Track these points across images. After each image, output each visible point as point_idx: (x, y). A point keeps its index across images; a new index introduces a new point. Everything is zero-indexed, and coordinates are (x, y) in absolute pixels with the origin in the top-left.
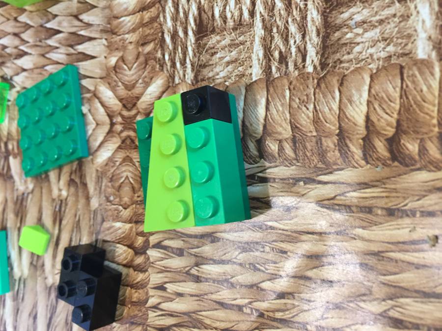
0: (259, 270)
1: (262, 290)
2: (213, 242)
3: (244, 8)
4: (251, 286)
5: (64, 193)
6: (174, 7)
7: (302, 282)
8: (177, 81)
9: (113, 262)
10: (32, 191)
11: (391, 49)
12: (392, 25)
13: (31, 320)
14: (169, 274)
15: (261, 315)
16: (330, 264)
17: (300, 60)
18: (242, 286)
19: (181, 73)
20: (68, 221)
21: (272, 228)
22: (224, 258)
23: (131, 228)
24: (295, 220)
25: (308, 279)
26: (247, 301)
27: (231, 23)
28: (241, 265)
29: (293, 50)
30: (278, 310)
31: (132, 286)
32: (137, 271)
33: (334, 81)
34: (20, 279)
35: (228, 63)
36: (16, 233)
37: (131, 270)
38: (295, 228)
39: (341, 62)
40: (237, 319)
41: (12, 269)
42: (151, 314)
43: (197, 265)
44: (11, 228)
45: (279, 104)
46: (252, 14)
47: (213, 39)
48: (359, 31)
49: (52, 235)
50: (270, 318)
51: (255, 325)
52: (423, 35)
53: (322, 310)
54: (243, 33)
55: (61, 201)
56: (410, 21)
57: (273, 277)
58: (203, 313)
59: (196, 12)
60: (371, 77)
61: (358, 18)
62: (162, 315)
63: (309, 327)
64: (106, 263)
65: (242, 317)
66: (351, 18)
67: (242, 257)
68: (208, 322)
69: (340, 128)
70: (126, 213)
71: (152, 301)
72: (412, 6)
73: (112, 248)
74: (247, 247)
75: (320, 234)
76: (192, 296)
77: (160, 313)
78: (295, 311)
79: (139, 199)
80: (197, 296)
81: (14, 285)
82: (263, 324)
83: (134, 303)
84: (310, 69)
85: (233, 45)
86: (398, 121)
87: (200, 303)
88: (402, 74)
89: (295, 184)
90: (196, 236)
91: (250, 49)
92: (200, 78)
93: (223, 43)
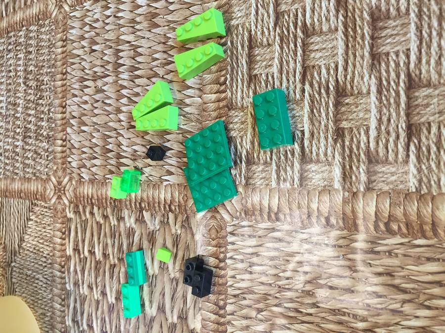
0: (278, 268)
1: (280, 276)
2: (257, 256)
3: (268, 156)
4: (275, 275)
5: (179, 232)
6: (235, 149)
7: (295, 273)
8: (237, 183)
9: (209, 266)
10: (159, 230)
11: (325, 183)
12: (326, 174)
13: (161, 296)
14: (237, 271)
15: (280, 287)
16: (306, 265)
17: (292, 182)
18: (270, 275)
19: (239, 179)
20: (181, 246)
21: (283, 251)
22: (262, 263)
23: (217, 249)
24: (292, 248)
25: (298, 271)
26: (273, 281)
27: (262, 162)
28: (270, 266)
29: (289, 177)
30: (287, 285)
31: (219, 277)
32: (222, 270)
33: (306, 193)
34: (153, 276)
35: (261, 179)
36: (150, 251)
37: (218, 269)
38: (292, 251)
39: (308, 185)
40: (269, 289)
41: (147, 270)
42: (229, 289)
43: (250, 266)
44: (146, 249)
45: (284, 199)
46: (271, 159)
47: (254, 167)
48: (314, 174)
49: (172, 253)
50: (283, 288)
51: (277, 292)
52: (336, 180)
53: (304, 283)
54: (267, 167)
55: (177, 235)
56: (332, 173)
57: (284, 271)
58: (254, 287)
59: (246, 154)
60: (319, 193)
61: (313, 169)
62: (235, 289)
63: (299, 291)
64: (204, 266)
65: (272, 288)
66: (311, 169)
67: (271, 263)
68: (256, 291)
69: (308, 211)
70: (214, 243)
71: (229, 283)
72: (333, 168)
73: (207, 259)
74: (272, 259)
75: (302, 253)
76: (249, 280)
77: (234, 288)
78: (293, 285)
79: (220, 236)
80: (251, 280)
81: (150, 278)
82: (280, 291)
83: (220, 285)
84: (296, 186)
85: (263, 171)
86: (329, 211)
87: (252, 283)
88: (330, 193)
89: (291, 233)
90: (249, 254)
91: (271, 174)
92: (248, 183)
93: (259, 169)
